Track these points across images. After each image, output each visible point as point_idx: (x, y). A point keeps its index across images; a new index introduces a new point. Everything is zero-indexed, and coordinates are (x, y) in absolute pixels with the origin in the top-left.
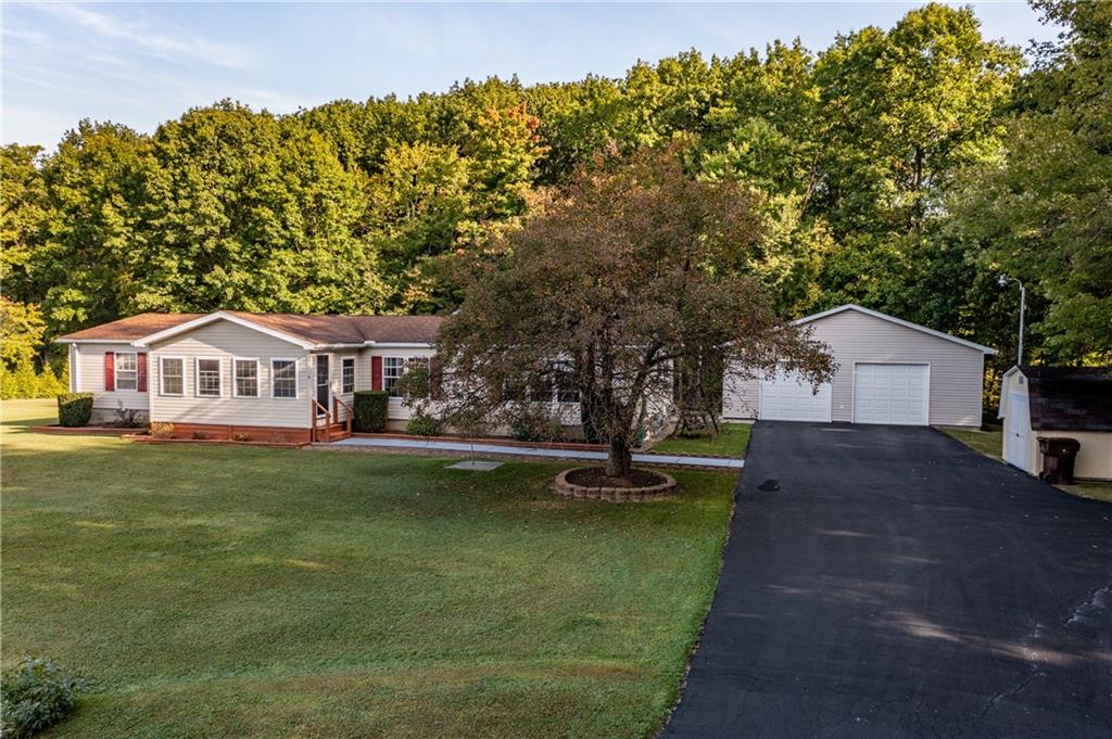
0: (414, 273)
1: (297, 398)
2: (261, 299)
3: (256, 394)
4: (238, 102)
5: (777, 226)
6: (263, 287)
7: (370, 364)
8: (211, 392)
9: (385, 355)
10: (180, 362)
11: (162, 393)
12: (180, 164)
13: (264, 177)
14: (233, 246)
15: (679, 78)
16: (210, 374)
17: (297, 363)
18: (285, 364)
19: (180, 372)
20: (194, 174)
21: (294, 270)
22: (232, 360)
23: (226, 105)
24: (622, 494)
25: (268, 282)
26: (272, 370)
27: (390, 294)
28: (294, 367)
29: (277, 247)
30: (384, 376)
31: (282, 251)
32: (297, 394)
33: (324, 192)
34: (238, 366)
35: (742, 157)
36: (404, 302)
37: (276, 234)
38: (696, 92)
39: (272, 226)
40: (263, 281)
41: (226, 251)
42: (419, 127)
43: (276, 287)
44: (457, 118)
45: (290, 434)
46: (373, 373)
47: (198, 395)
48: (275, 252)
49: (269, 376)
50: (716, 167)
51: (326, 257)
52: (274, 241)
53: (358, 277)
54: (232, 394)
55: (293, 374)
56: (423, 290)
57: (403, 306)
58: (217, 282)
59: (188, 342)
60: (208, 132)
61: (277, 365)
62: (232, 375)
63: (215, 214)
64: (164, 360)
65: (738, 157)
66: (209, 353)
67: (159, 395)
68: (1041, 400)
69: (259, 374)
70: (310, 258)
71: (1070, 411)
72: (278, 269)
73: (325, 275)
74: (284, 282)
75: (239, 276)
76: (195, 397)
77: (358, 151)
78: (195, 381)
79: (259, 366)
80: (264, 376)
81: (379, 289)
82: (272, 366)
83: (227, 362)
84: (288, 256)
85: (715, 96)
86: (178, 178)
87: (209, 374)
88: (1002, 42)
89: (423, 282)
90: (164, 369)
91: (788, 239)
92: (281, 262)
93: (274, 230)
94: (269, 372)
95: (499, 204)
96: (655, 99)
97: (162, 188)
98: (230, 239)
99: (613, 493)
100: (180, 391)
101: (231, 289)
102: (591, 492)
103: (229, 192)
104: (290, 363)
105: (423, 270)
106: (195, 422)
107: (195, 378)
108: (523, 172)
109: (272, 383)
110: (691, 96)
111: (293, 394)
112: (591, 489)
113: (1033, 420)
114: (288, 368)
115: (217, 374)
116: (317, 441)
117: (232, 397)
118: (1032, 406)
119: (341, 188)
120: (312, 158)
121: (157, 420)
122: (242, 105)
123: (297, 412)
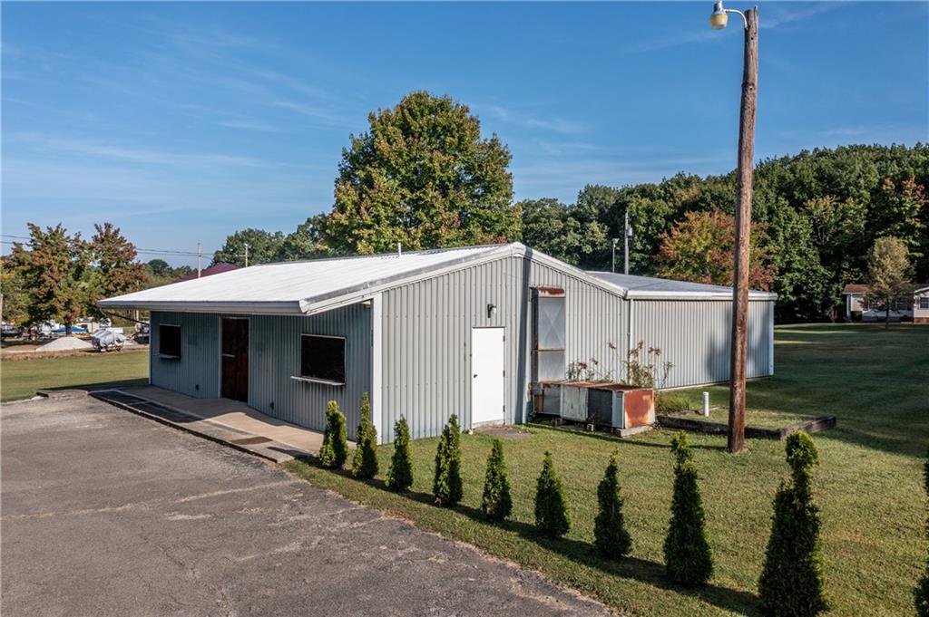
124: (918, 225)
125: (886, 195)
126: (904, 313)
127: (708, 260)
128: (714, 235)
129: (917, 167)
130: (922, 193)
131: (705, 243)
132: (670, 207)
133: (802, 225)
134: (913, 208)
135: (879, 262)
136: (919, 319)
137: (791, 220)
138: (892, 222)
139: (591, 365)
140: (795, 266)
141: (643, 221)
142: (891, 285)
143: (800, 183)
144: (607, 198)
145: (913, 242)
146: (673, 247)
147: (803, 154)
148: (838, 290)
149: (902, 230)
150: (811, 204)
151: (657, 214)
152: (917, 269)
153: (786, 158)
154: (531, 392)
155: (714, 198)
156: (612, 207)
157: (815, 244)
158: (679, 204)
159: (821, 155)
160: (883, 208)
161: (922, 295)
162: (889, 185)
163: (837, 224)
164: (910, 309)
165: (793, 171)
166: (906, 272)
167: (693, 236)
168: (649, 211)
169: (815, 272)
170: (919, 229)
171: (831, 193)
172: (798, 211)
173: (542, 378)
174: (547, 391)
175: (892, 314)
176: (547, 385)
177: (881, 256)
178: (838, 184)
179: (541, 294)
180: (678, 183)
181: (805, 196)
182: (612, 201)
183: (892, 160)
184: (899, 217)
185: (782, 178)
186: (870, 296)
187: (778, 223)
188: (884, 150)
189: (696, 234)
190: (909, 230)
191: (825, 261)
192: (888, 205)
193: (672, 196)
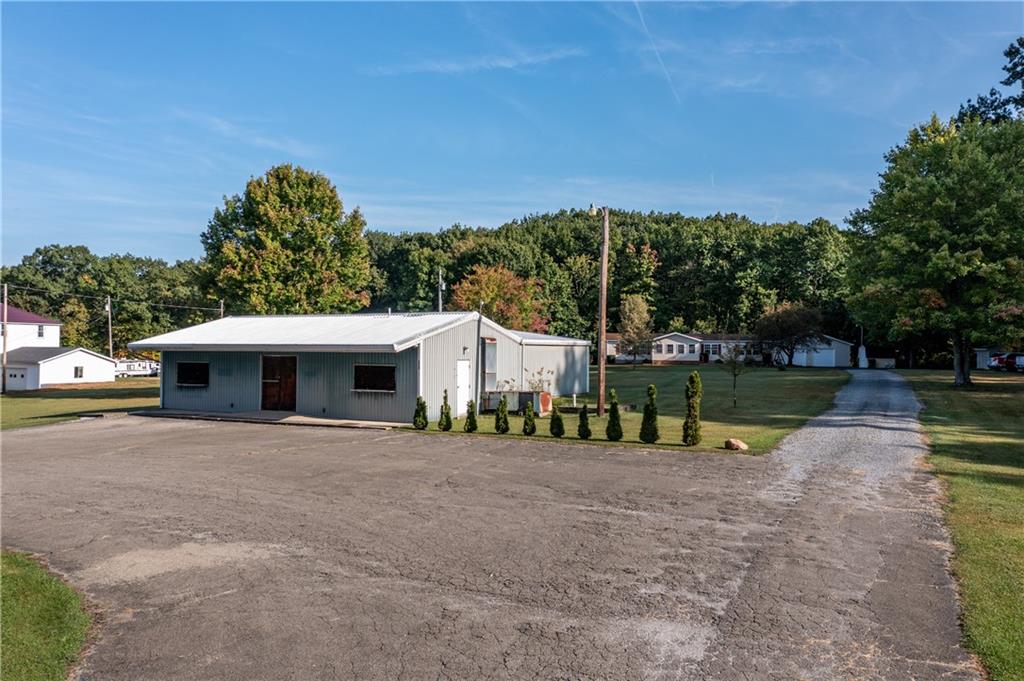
1: (695, 354)
3: (684, 353)
8: (671, 352)
10: (662, 345)
22: (677, 344)
34: (679, 346)
45: (695, 362)
47: (667, 353)
62: (677, 348)
67: (655, 354)
78: (666, 350)
83: (675, 345)
87: (670, 348)
100: (662, 352)
106: (666, 360)
109: (689, 350)
115: (673, 348)
116: (700, 364)
117: (677, 353)
121: (655, 360)
123: (696, 357)
124: (653, 284)
125: (628, 257)
126: (646, 356)
127: (495, 310)
128: (498, 287)
129: (650, 233)
130: (656, 257)
131: (492, 295)
132: (450, 258)
133: (563, 278)
134: (649, 269)
135: (629, 316)
136: (656, 362)
137: (555, 274)
138: (633, 280)
139: (511, 381)
140: (558, 315)
141: (425, 270)
142: (637, 334)
143: (560, 240)
144: (386, 244)
145: (649, 298)
146: (465, 298)
147: (563, 213)
148: (593, 337)
149: (640, 287)
150: (570, 260)
151: (438, 264)
152: (655, 322)
153: (547, 215)
154: (481, 398)
155: (491, 252)
156: (391, 253)
157: (573, 296)
158: (458, 255)
159: (577, 215)
160: (627, 268)
161: (658, 343)
162: (631, 250)
163: (591, 280)
164: (649, 353)
165: (554, 229)
166: (648, 323)
167: (481, 289)
168: (431, 260)
169: (574, 321)
170: (654, 288)
171: (588, 252)
172: (560, 267)
173: (487, 389)
174: (492, 396)
175: (638, 358)
176: (491, 393)
177: (630, 311)
178: (591, 245)
179: (487, 341)
180: (454, 234)
181: (565, 253)
182: (389, 247)
183: (632, 225)
184: (638, 276)
185: (546, 236)
186: (623, 343)
187: (545, 278)
188: (625, 215)
189: (484, 286)
190: (646, 287)
191: (582, 313)
192: (630, 265)
193: (449, 246)
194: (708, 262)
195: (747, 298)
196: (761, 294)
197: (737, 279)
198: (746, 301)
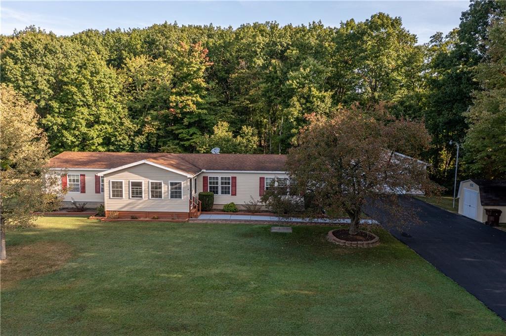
0: (148, 119)
1: (182, 199)
2: (72, 131)
3: (161, 197)
4: (39, 28)
5: (323, 105)
6: (74, 125)
7: (202, 181)
8: (138, 197)
9: (209, 176)
10: (121, 183)
11: (111, 197)
12: (24, 62)
13: (70, 71)
14: (55, 105)
15: (269, 35)
16: (138, 188)
17: (182, 183)
18: (176, 184)
19: (121, 187)
20: (33, 68)
21: (88, 117)
22: (149, 182)
23: (32, 29)
24: (366, 244)
25: (76, 123)
26: (170, 187)
27: (136, 129)
28: (181, 185)
29: (79, 106)
30: (209, 185)
31: (81, 108)
32: (182, 197)
33: (102, 80)
34: (151, 185)
35: (307, 74)
36: (143, 133)
37: (79, 100)
38: (280, 42)
39: (77, 96)
40: (74, 123)
41: (52, 107)
42: (139, 46)
43: (80, 126)
44: (158, 43)
45: (179, 215)
46: (204, 184)
47: (131, 198)
48: (78, 109)
49: (168, 189)
50: (295, 78)
51: (104, 111)
52: (78, 103)
53: (119, 121)
54: (149, 197)
55: (180, 188)
56: (153, 127)
57: (143, 135)
58: (49, 123)
59: (126, 173)
60: (39, 46)
61: (172, 184)
62: (148, 188)
63: (46, 89)
64: (112, 182)
65: (305, 74)
66: (136, 178)
67: (110, 198)
68: (484, 194)
69: (163, 188)
70: (96, 111)
71: (494, 198)
72: (81, 117)
73: (104, 120)
74: (84, 123)
75: (60, 120)
76: (129, 199)
77: (107, 56)
78: (129, 192)
79: (163, 185)
80: (165, 189)
81: (131, 126)
82: (169, 185)
83: (146, 183)
84: (85, 110)
85: (288, 44)
86: (23, 70)
87: (136, 188)
88: (408, 32)
89: (153, 123)
90: (112, 186)
91: (327, 111)
92: (82, 114)
93: (78, 97)
94: (168, 187)
95: (188, 88)
96: (261, 44)
97: (16, 75)
98: (54, 102)
99: (363, 244)
100: (122, 196)
101: (56, 126)
102: (354, 244)
103: (51, 78)
104: (179, 183)
105: (151, 118)
106: (129, 210)
107: (129, 190)
108: (201, 74)
109: (170, 192)
110: (278, 44)
111: (180, 197)
112: (353, 242)
113: (482, 202)
114: (178, 185)
115: (141, 188)
116: (191, 218)
117: (149, 199)
118: (481, 196)
119: (110, 77)
120: (94, 62)
121: (109, 210)
122: (42, 29)
123: (182, 205)
194: (260, 62)
195: (298, 101)
196: (314, 97)
197: (288, 80)
198: (297, 104)
